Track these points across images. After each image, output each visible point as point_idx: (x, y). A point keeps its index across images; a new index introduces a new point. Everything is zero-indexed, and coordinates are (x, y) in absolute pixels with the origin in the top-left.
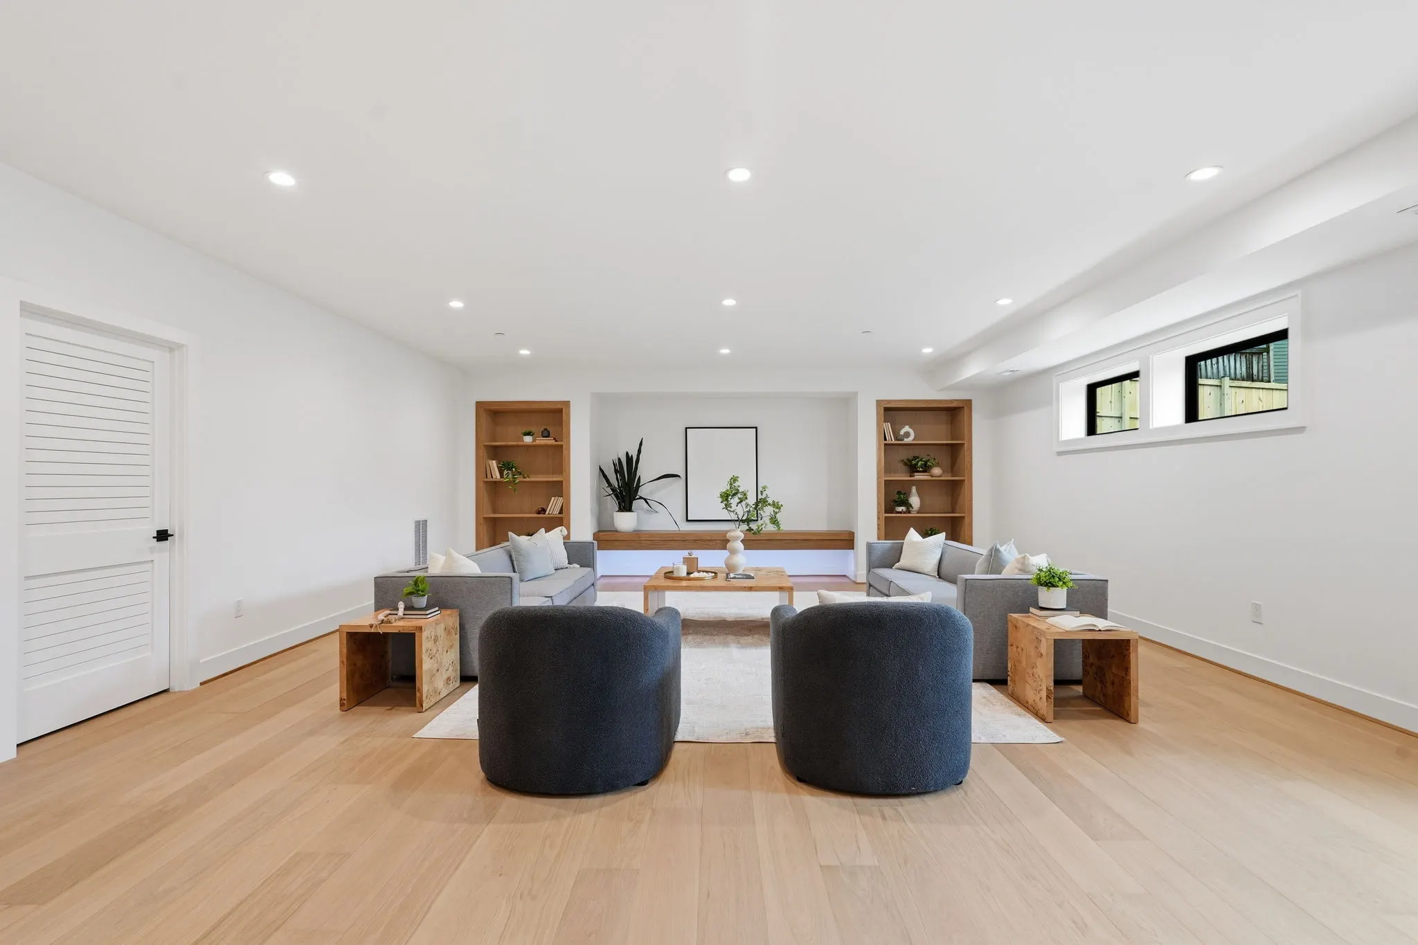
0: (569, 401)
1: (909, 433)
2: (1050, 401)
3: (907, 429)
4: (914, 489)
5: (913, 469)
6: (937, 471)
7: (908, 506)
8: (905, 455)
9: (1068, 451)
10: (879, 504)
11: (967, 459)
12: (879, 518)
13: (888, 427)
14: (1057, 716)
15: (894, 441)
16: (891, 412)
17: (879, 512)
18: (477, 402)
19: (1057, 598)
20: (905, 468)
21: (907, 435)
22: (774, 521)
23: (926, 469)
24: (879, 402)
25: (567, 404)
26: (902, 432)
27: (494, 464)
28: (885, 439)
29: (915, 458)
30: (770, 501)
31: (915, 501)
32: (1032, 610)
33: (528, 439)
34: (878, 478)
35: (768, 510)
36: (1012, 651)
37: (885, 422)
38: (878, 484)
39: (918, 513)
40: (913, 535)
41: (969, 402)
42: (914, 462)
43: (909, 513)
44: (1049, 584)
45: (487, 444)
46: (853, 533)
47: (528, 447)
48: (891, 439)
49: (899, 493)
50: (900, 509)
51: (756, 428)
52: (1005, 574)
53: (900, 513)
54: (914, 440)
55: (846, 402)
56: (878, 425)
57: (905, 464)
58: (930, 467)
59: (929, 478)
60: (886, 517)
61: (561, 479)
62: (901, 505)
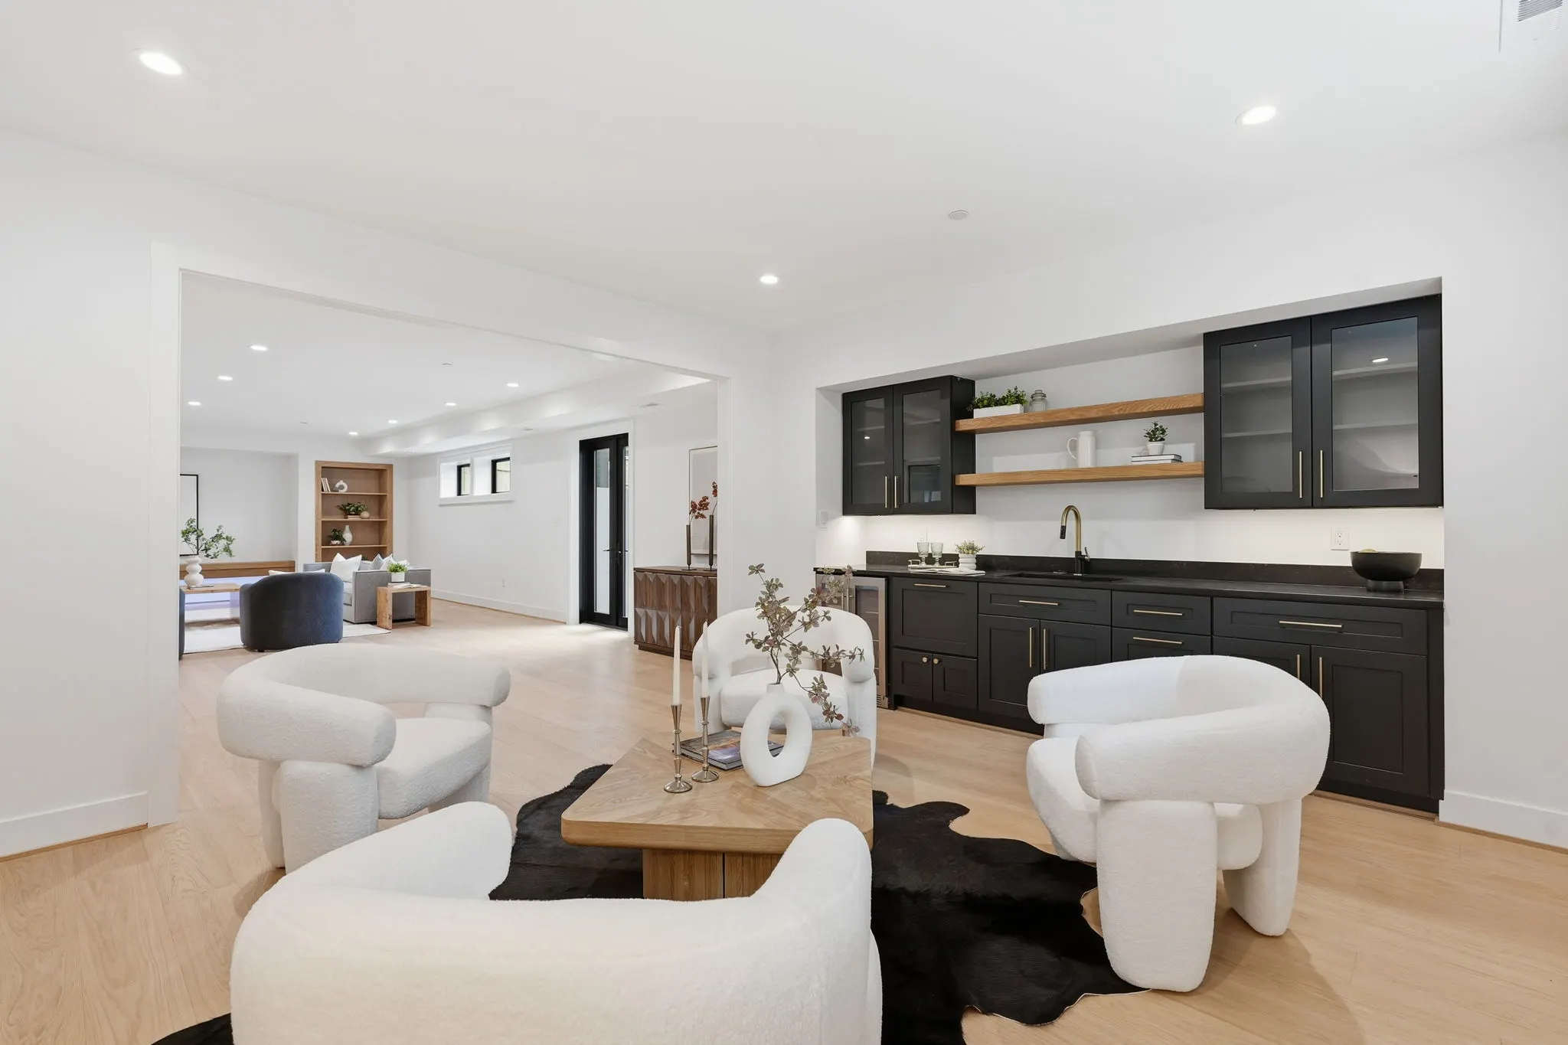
1: (343, 486)
2: (435, 473)
3: (341, 483)
4: (347, 527)
5: (347, 513)
6: (365, 514)
7: (343, 540)
8: (340, 502)
9: (445, 505)
10: (317, 539)
11: (389, 506)
12: (316, 550)
13: (325, 482)
14: (394, 627)
15: (330, 492)
16: (328, 471)
17: (316, 545)
19: (400, 576)
20: (340, 512)
21: (342, 487)
22: (227, 550)
23: (357, 512)
24: (317, 463)
26: (337, 485)
28: (323, 490)
29: (349, 504)
30: (224, 536)
31: (348, 536)
32: (389, 584)
34: (317, 519)
35: (223, 543)
36: (379, 605)
37: (322, 477)
38: (317, 524)
39: (347, 543)
40: (339, 557)
41: (391, 466)
42: (347, 508)
43: (343, 544)
44: (395, 571)
46: (294, 562)
48: (327, 489)
49: (334, 530)
50: (335, 542)
51: (197, 476)
52: (382, 569)
53: (335, 545)
54: (347, 491)
55: (289, 461)
56: (317, 480)
57: (341, 509)
58: (361, 511)
59: (360, 519)
60: (322, 549)
62: (336, 539)
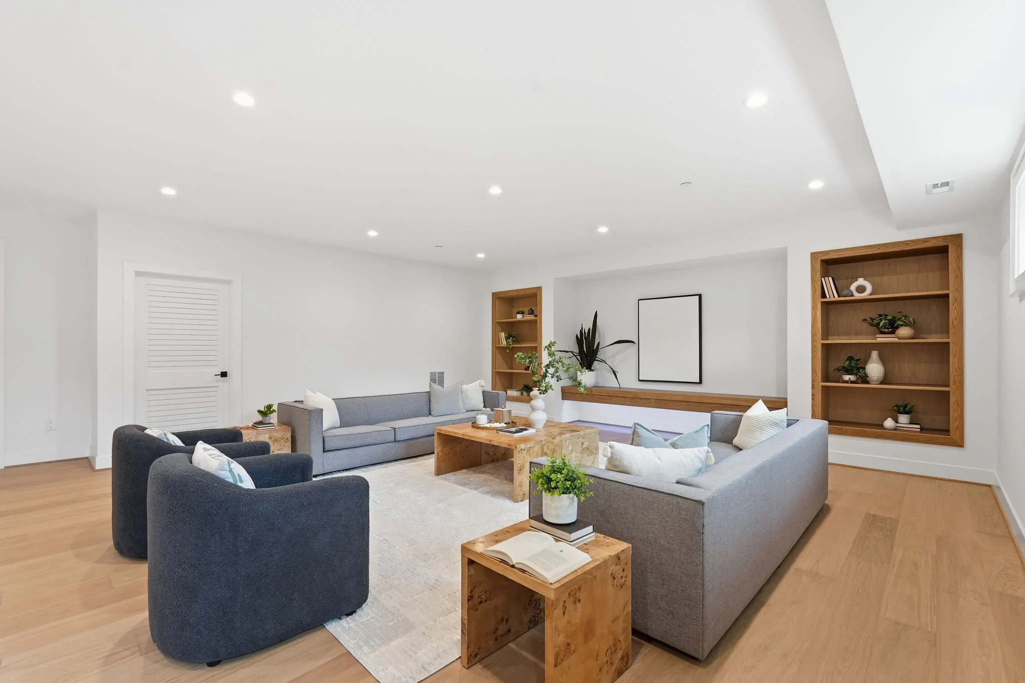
0: (541, 287)
1: (864, 288)
3: (860, 282)
4: (875, 354)
5: (878, 330)
6: (904, 331)
7: (863, 374)
10: (813, 371)
11: (952, 315)
12: (813, 387)
13: (828, 283)
15: (837, 298)
16: (835, 265)
17: (814, 380)
18: (493, 293)
21: (861, 289)
23: (893, 329)
24: (813, 255)
25: (540, 289)
26: (853, 287)
27: (503, 335)
28: (824, 295)
29: (879, 316)
31: (874, 369)
33: (519, 317)
34: (813, 340)
37: (823, 276)
38: (812, 348)
39: (881, 383)
42: (876, 322)
43: (862, 383)
45: (498, 321)
47: (519, 322)
48: (832, 295)
49: (848, 359)
50: (847, 377)
53: (846, 382)
54: (872, 294)
56: (814, 280)
57: (862, 323)
58: (897, 328)
59: (896, 340)
60: (823, 387)
61: (536, 345)
62: (848, 371)
